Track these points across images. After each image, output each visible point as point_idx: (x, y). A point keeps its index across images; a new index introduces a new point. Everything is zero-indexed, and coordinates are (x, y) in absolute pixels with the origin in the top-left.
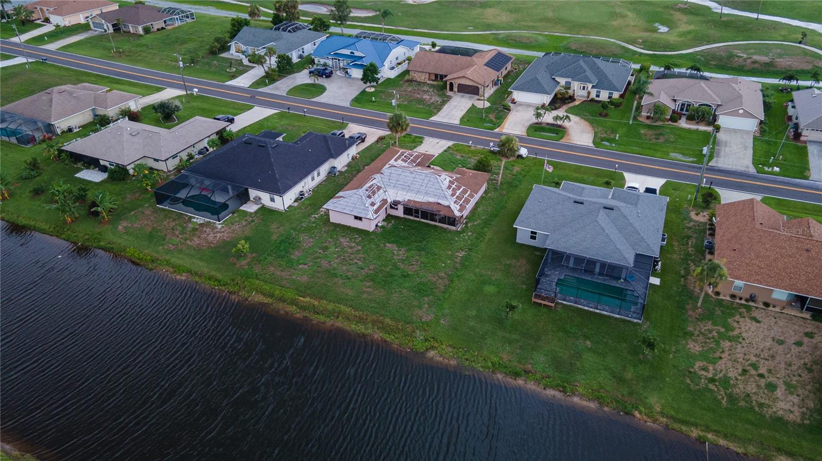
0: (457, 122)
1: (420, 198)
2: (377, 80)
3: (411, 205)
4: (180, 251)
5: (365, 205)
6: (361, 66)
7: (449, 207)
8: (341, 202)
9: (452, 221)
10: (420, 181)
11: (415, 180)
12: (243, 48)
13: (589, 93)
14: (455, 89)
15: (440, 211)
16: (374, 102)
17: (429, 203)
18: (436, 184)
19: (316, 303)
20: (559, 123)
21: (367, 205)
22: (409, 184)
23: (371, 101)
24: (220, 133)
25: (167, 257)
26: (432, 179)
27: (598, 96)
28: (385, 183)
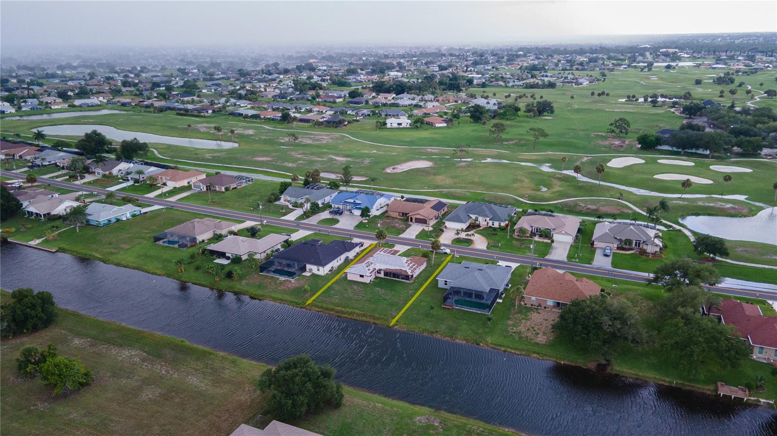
0: (414, 237)
1: (392, 267)
2: (369, 216)
3: (389, 271)
4: (275, 292)
5: (365, 270)
6: (360, 208)
7: (406, 271)
8: (353, 269)
9: (407, 277)
11: (390, 259)
12: (289, 199)
13: (488, 223)
14: (414, 221)
15: (402, 273)
17: (397, 270)
18: (400, 261)
19: (343, 309)
20: (469, 238)
22: (386, 261)
23: (366, 227)
24: (286, 241)
25: (269, 294)
26: (398, 260)
27: (493, 225)
28: (375, 261)
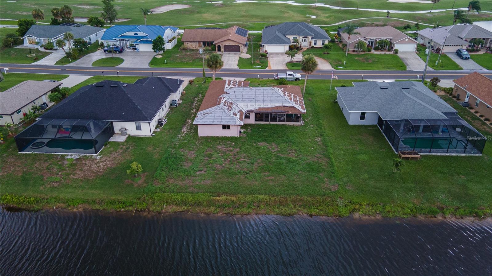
0: (236, 67)
1: (267, 105)
2: (163, 49)
3: (263, 112)
4: (66, 186)
6: (147, 42)
7: (293, 107)
8: (207, 117)
10: (260, 93)
11: (257, 93)
12: (37, 39)
13: (310, 43)
14: (222, 49)
15: (288, 111)
16: (167, 63)
17: (277, 107)
18: (275, 94)
21: (231, 116)
22: (253, 97)
23: (164, 63)
24: (56, 90)
26: (270, 91)
27: (315, 44)
28: (233, 100)
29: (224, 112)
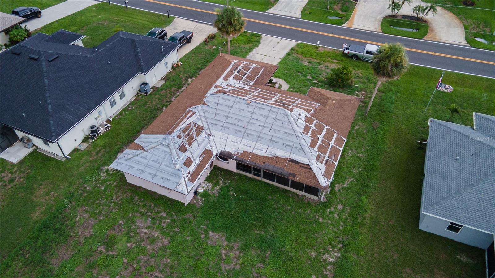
5: (175, 165)
7: (307, 167)
8: (138, 158)
9: (314, 190)
10: (261, 118)
11: (254, 116)
15: (294, 176)
17: (277, 159)
18: (285, 125)
21: (178, 167)
22: (244, 124)
26: (279, 117)
28: (209, 121)
29: (168, 155)
